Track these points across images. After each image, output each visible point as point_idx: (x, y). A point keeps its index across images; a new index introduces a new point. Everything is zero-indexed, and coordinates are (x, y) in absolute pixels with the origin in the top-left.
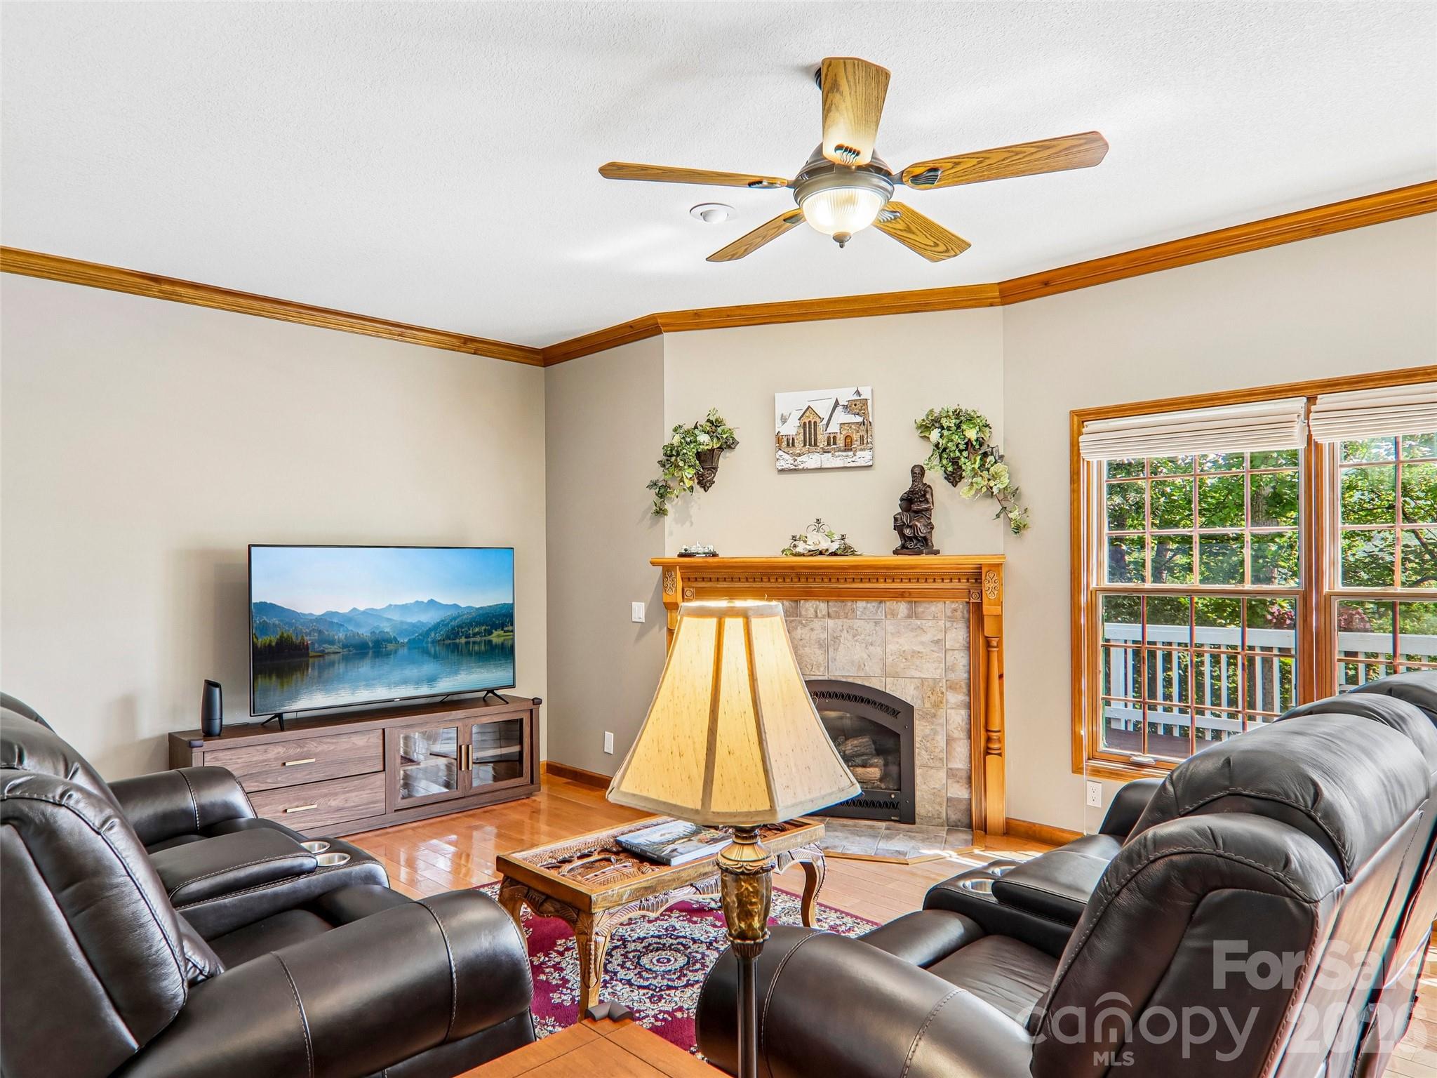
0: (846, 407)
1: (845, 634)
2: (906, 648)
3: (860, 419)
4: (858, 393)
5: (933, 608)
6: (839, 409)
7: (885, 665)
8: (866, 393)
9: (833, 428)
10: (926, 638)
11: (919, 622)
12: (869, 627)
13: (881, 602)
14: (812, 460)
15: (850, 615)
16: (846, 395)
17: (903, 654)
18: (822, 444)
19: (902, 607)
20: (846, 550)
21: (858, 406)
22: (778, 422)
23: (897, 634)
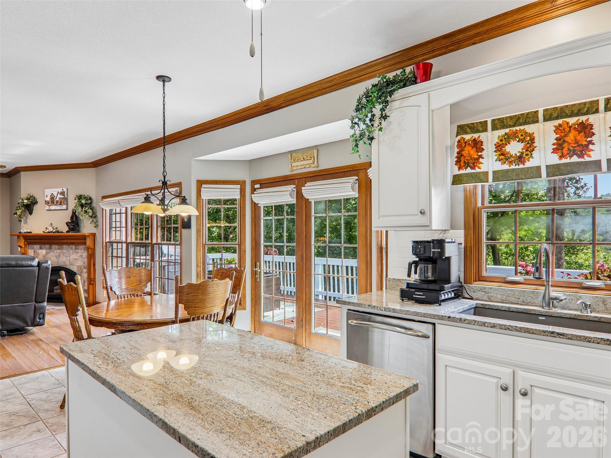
0: (60, 193)
1: (61, 254)
2: (75, 257)
3: (63, 197)
4: (63, 190)
5: (80, 247)
6: (59, 194)
7: (70, 262)
8: (65, 190)
9: (58, 199)
10: (79, 255)
11: (77, 251)
12: (67, 252)
13: (69, 245)
14: (53, 207)
15: (62, 249)
16: (60, 190)
17: (74, 259)
18: (55, 203)
19: (74, 247)
20: (58, 232)
21: (62, 193)
22: (45, 197)
23: (73, 254)
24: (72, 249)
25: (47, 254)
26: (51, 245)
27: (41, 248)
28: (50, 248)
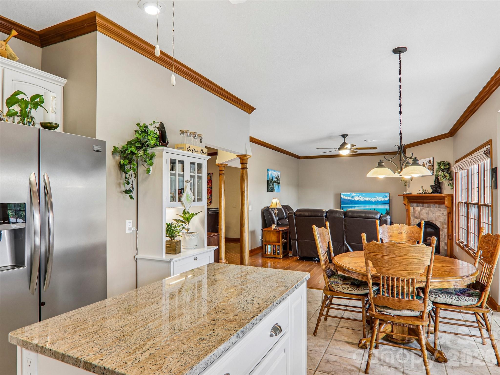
1: (430, 211)
2: (438, 215)
3: (430, 165)
4: (430, 159)
6: (427, 163)
7: (435, 218)
10: (441, 213)
11: (440, 209)
12: (433, 210)
13: (435, 204)
15: (430, 207)
16: (428, 160)
17: (438, 216)
19: (438, 205)
20: (427, 193)
21: (430, 162)
23: (437, 212)
24: (436, 207)
25: (421, 210)
26: (423, 204)
27: (417, 206)
28: (423, 206)
